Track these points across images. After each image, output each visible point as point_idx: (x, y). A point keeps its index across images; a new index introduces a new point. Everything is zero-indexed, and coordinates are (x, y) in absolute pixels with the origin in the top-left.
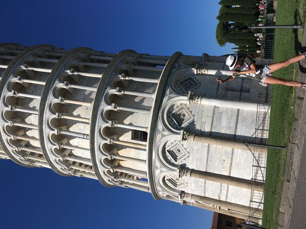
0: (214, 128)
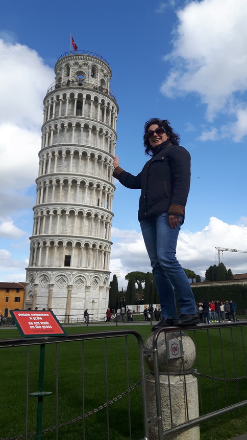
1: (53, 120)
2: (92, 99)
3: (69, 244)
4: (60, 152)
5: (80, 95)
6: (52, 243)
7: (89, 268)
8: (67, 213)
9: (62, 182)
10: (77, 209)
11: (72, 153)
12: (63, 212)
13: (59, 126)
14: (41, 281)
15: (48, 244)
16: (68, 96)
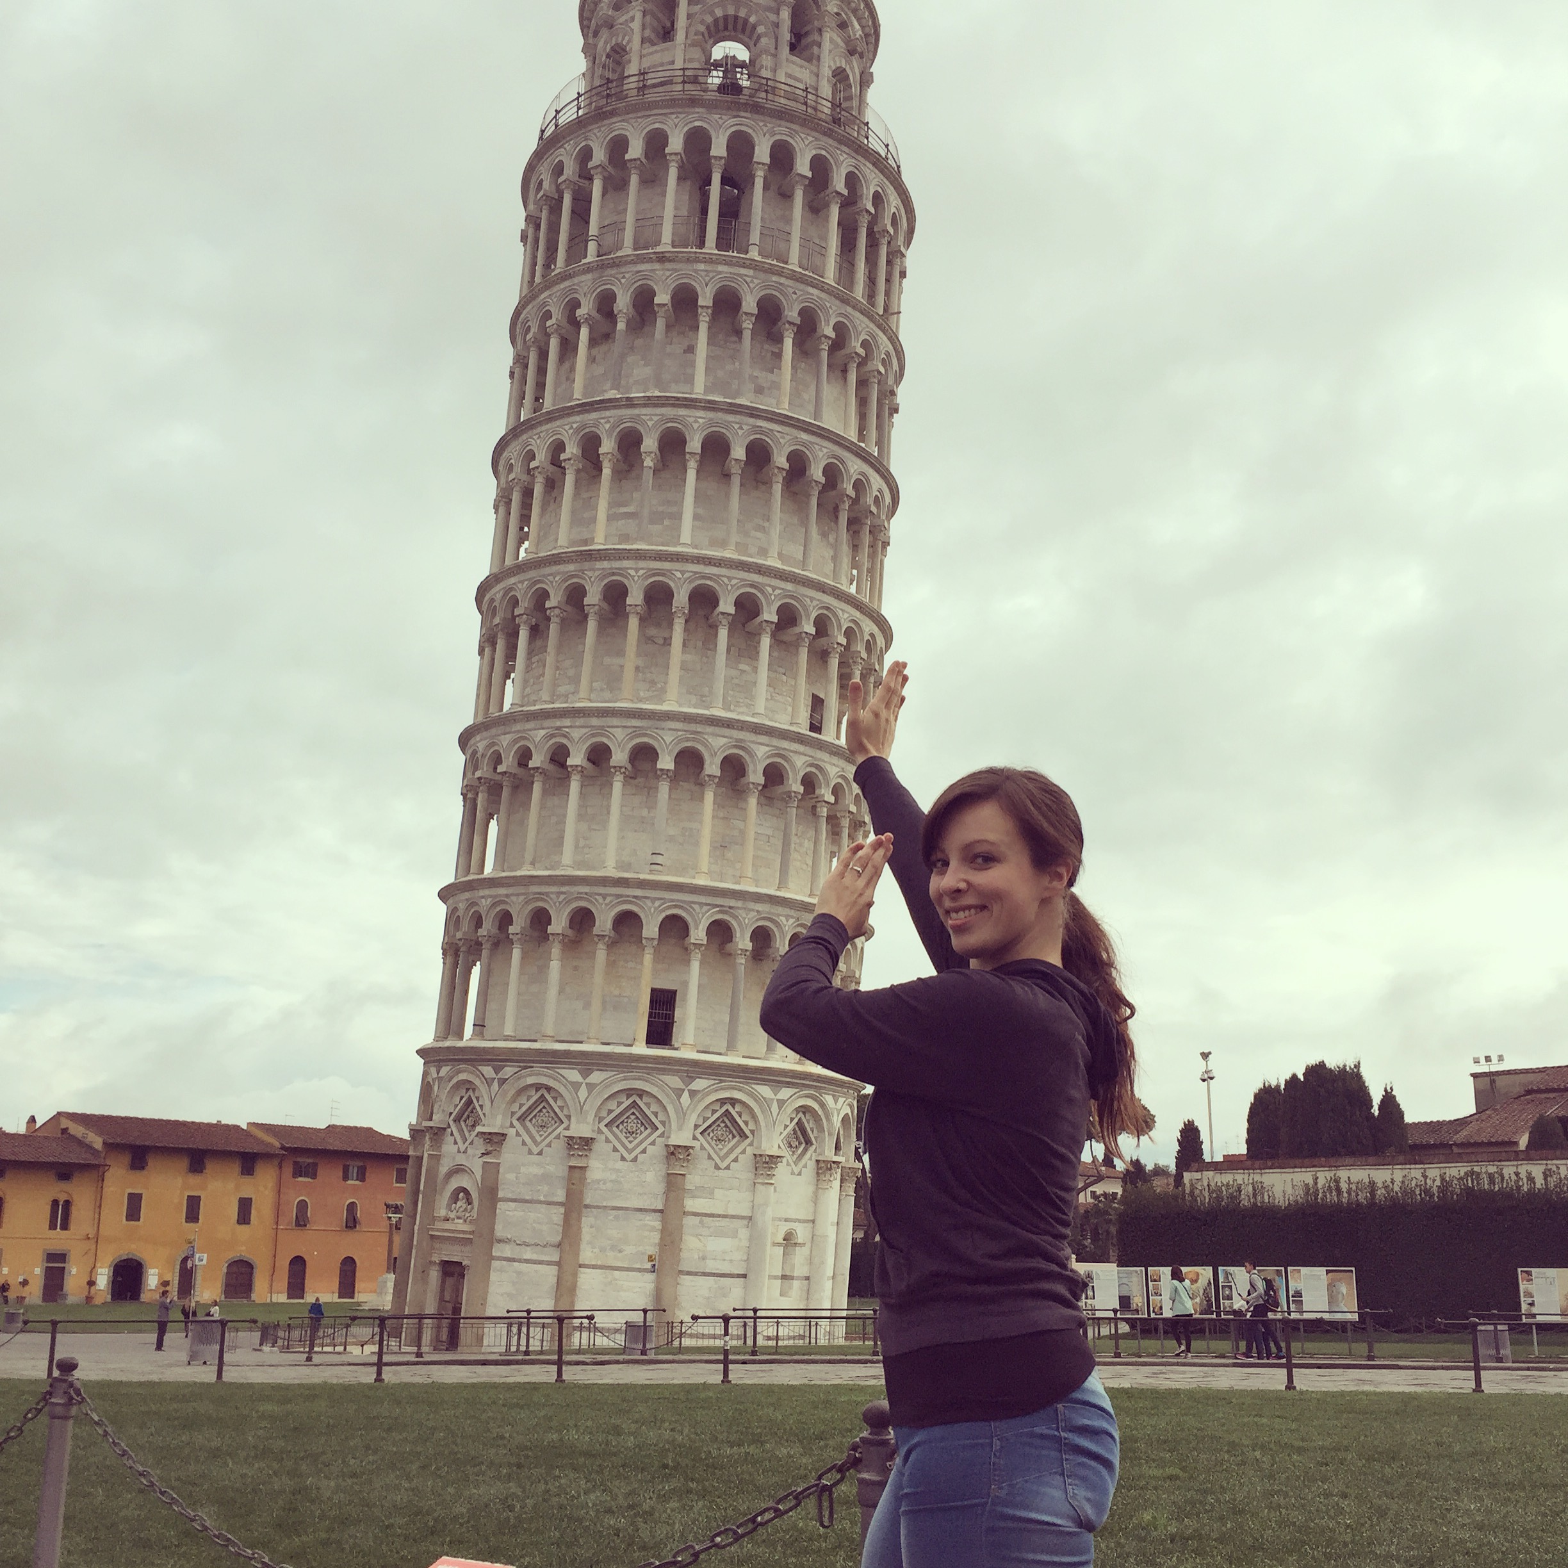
0: (701, 1222)
1: (589, 269)
2: (803, 167)
3: (675, 927)
5: (741, 145)
6: (582, 919)
8: (666, 763)
9: (635, 598)
10: (716, 745)
11: (695, 444)
13: (623, 303)
14: (521, 1119)
15: (559, 924)
16: (676, 146)
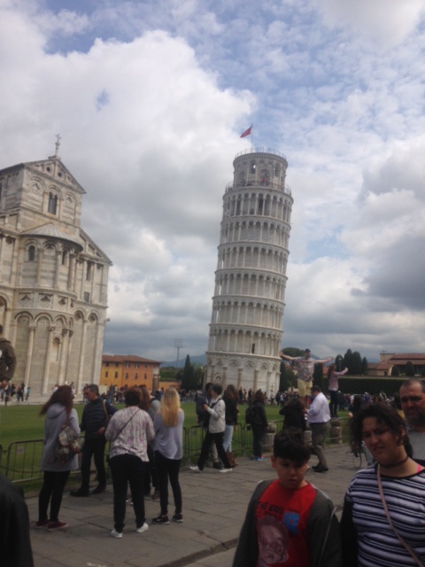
2: (278, 200)
3: (256, 334)
4: (249, 249)
5: (268, 196)
6: (241, 332)
7: (271, 357)
8: (255, 306)
9: (250, 277)
10: (263, 303)
11: (260, 250)
12: (251, 304)
13: (248, 224)
14: (230, 365)
15: (237, 332)
16: (257, 196)
